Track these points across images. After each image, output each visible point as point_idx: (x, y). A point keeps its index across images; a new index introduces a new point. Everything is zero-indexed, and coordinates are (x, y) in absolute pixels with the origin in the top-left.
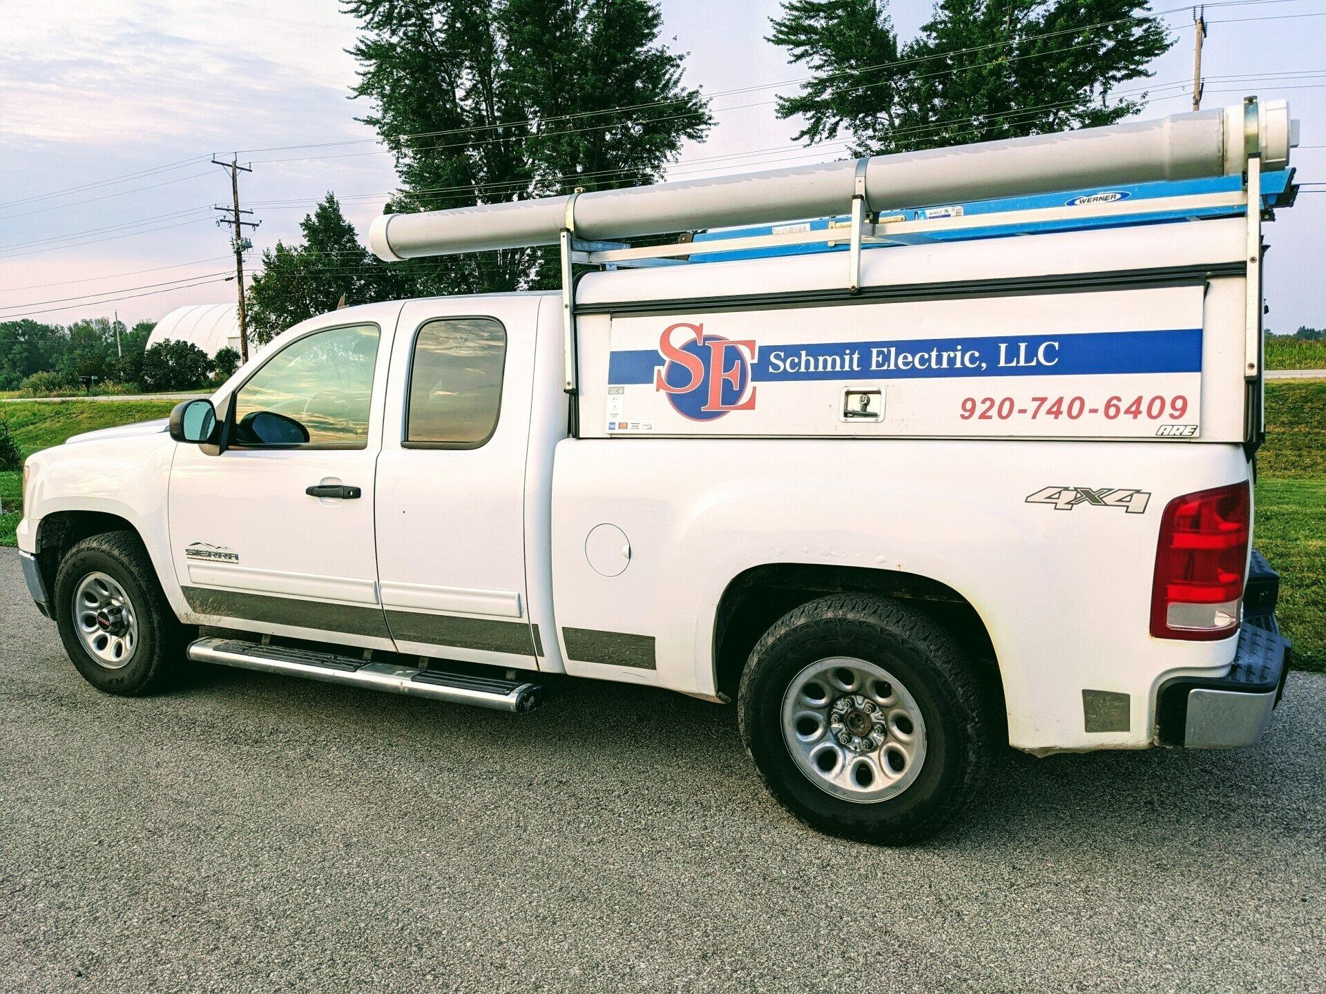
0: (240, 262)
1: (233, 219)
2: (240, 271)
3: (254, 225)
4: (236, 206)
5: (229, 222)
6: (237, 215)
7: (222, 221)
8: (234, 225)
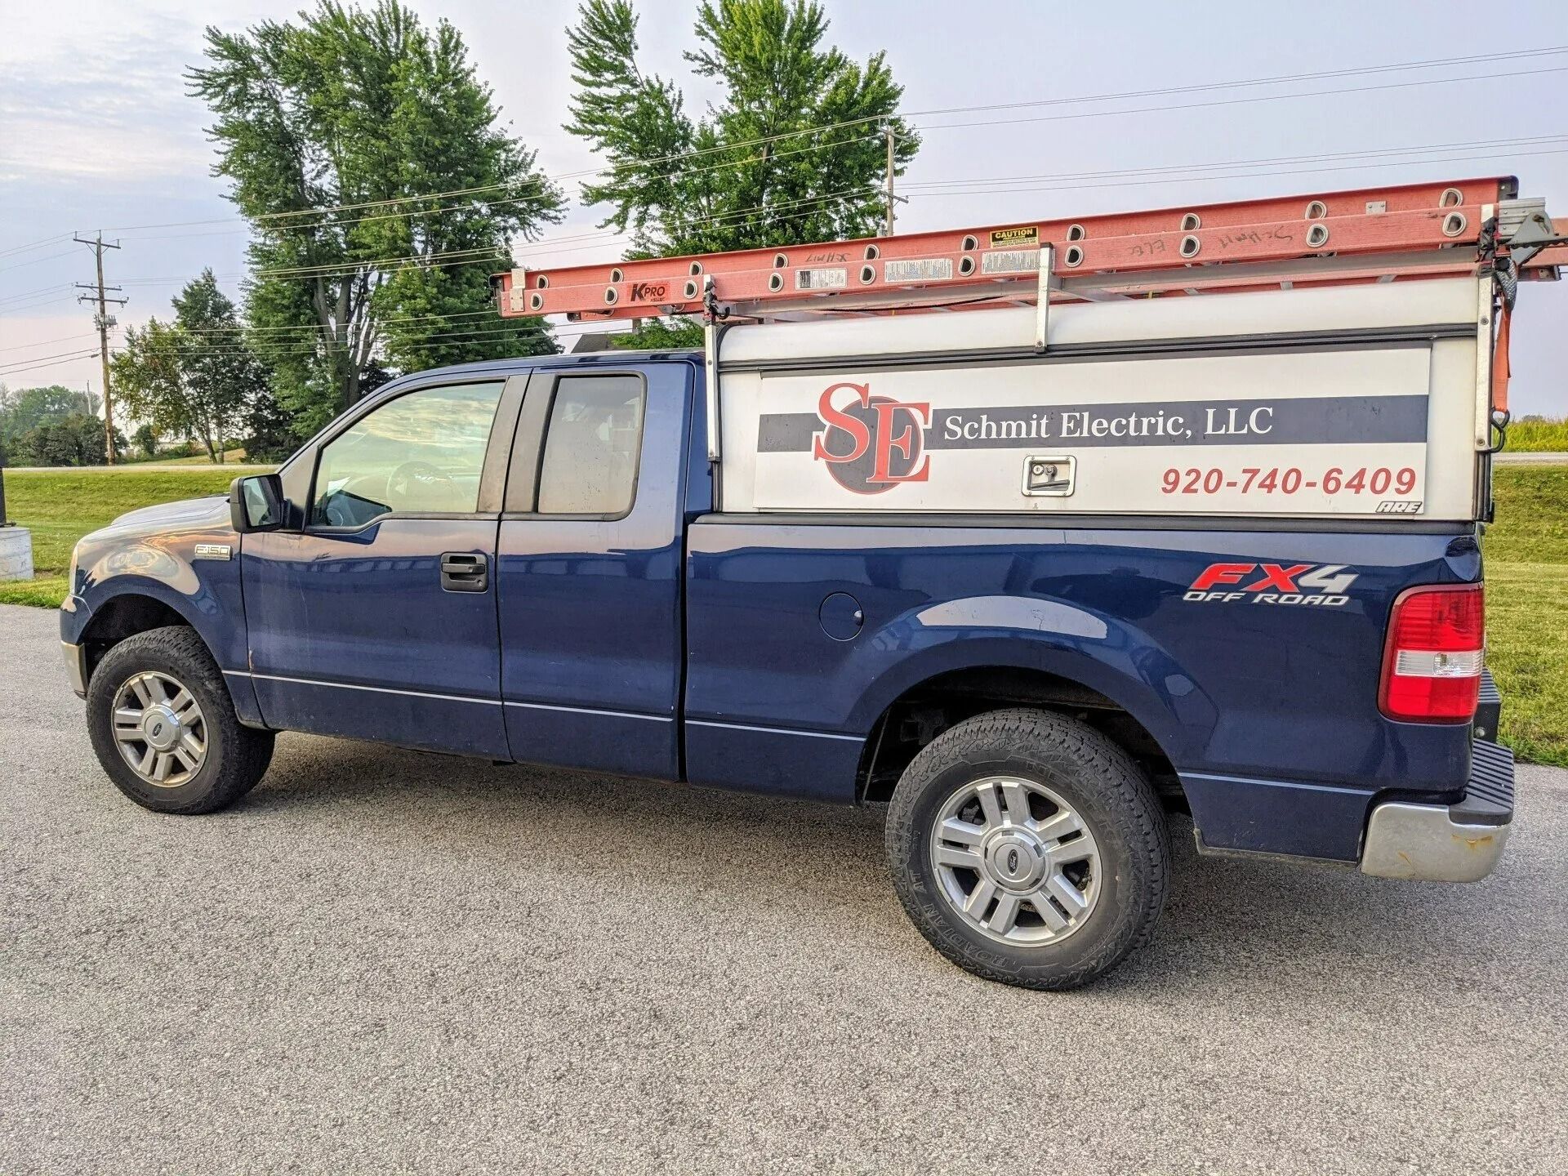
0: (104, 339)
1: (97, 296)
2: (104, 348)
3: (121, 302)
4: (101, 284)
5: (93, 299)
6: (101, 292)
7: (83, 298)
8: (98, 303)
